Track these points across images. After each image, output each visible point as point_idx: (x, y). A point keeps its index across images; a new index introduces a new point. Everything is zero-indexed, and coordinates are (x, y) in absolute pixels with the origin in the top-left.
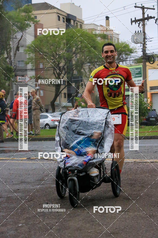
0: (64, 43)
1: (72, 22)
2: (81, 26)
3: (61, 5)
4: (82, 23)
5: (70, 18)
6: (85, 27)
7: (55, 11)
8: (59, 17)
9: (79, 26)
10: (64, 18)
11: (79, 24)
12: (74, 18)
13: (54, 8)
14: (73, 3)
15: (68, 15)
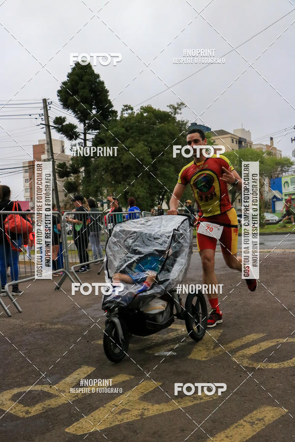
0: (238, 160)
1: (243, 143)
2: (250, 146)
3: (234, 131)
4: (251, 144)
5: (242, 140)
6: (254, 147)
7: (229, 135)
8: (233, 140)
9: (249, 147)
10: (236, 141)
11: (249, 144)
12: (245, 140)
13: (227, 133)
14: (244, 129)
15: (240, 138)
